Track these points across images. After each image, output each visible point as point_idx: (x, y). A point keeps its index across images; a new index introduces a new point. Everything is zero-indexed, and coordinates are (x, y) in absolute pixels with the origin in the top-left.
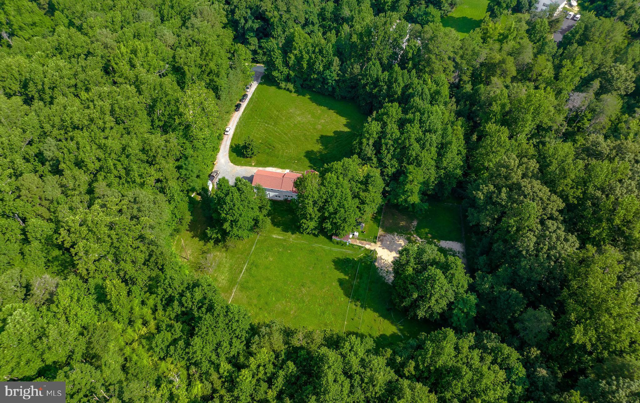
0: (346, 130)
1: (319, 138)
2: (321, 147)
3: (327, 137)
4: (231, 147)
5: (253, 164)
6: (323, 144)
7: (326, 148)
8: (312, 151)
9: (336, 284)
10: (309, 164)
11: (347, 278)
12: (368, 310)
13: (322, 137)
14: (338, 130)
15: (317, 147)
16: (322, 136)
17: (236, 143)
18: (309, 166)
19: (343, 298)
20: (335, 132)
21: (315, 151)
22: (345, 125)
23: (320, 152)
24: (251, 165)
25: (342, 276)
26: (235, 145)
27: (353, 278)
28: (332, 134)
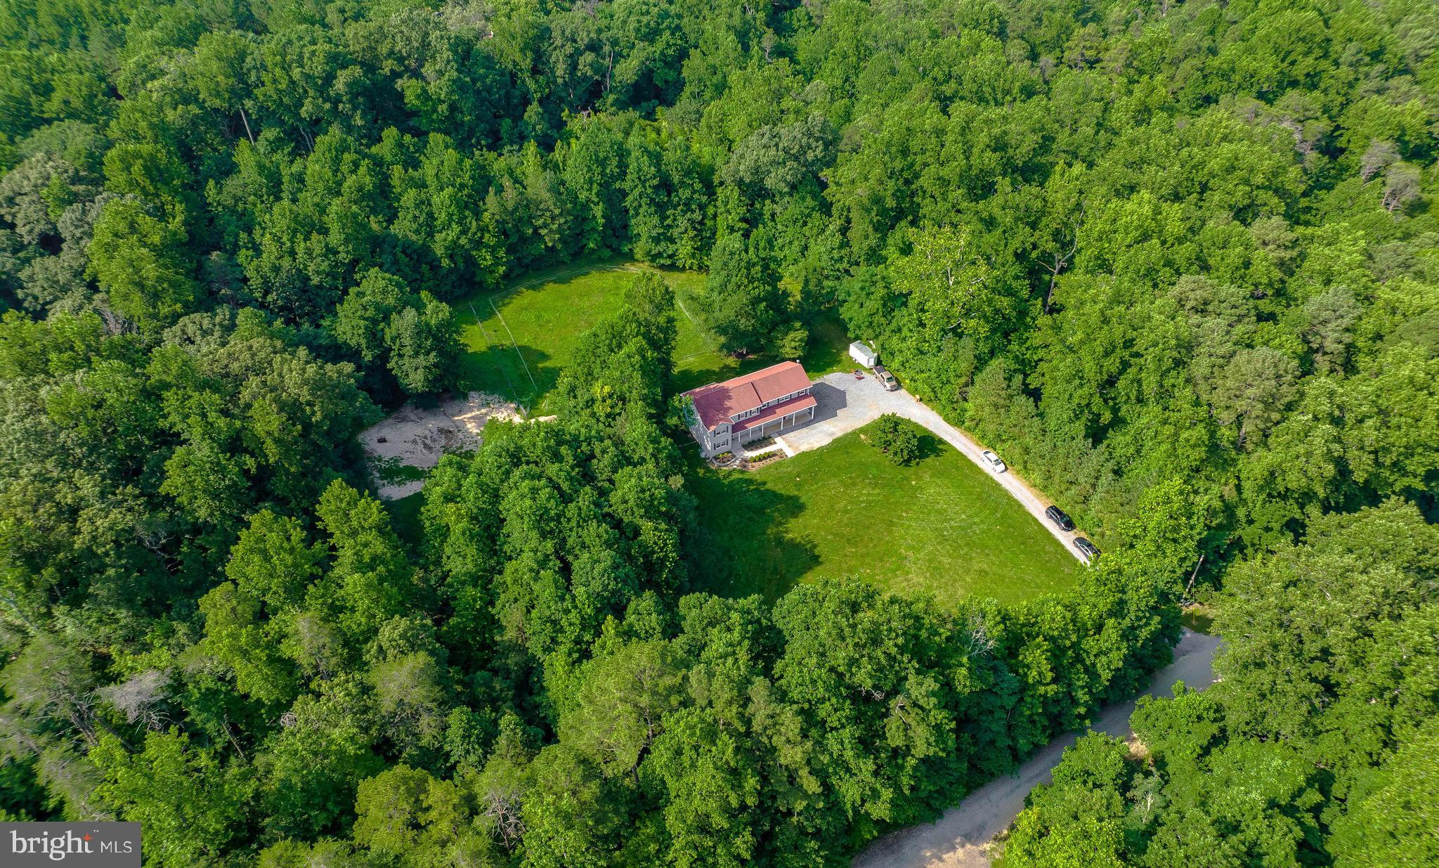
1: (816, 552)
2: (790, 535)
4: (941, 441)
5: (862, 436)
6: (794, 547)
7: (779, 541)
8: (795, 515)
9: (550, 351)
10: (769, 486)
11: (540, 365)
12: (483, 349)
15: (796, 530)
16: (820, 563)
17: (947, 455)
18: (765, 483)
19: (526, 340)
21: (792, 521)
23: (780, 524)
24: (863, 430)
25: (548, 364)
26: (942, 450)
27: (534, 369)
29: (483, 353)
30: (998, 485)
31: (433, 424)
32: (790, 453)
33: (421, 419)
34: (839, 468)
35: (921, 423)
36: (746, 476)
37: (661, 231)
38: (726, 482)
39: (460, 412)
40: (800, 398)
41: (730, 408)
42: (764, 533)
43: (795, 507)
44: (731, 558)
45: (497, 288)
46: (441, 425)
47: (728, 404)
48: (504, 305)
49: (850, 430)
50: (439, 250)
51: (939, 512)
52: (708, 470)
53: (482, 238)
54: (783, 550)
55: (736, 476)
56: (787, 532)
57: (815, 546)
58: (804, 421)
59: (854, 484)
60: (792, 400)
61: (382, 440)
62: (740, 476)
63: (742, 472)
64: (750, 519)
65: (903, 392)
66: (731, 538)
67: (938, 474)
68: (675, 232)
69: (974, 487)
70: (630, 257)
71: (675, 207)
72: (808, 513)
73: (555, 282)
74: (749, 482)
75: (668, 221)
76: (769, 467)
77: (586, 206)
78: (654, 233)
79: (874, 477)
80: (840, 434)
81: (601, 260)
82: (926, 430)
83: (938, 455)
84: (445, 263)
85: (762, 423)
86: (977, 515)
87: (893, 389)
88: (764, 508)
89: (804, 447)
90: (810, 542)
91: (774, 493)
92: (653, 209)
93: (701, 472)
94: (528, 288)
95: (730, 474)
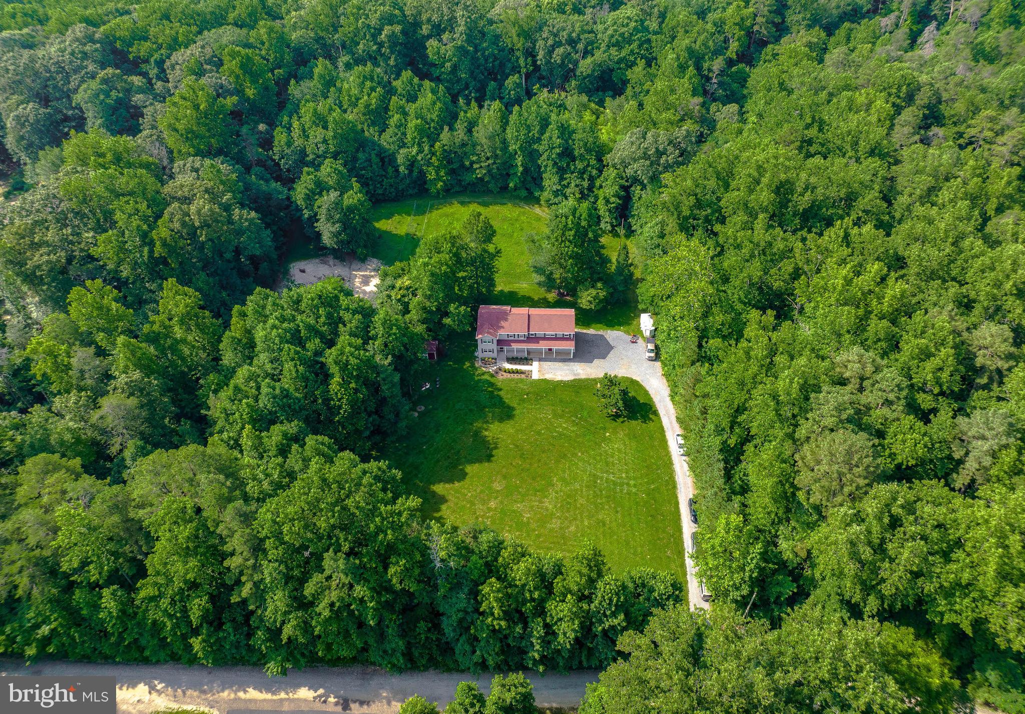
0: (439, 488)
1: (494, 452)
2: (487, 433)
3: (479, 461)
4: (656, 413)
6: (484, 442)
7: (477, 434)
8: (501, 420)
10: (501, 393)
12: (403, 233)
13: (489, 457)
14: (457, 484)
15: (494, 431)
17: (651, 424)
18: (501, 390)
20: (463, 476)
21: (496, 423)
22: (443, 500)
23: (487, 422)
26: (650, 419)
28: (469, 469)
29: (401, 237)
30: (671, 463)
31: (340, 270)
32: (535, 376)
33: (335, 265)
34: (561, 401)
35: (652, 393)
36: (492, 380)
37: (559, 188)
38: (476, 378)
39: (359, 270)
40: (563, 338)
41: (503, 327)
42: (472, 424)
43: (506, 413)
44: (437, 431)
45: (437, 196)
46: (342, 274)
47: (503, 323)
48: (437, 209)
49: (593, 376)
50: (400, 159)
51: (607, 464)
52: (473, 366)
53: (431, 159)
54: (474, 440)
55: (486, 377)
56: (486, 430)
57: (496, 448)
58: (562, 357)
59: (562, 417)
60: (556, 338)
61: (303, 271)
62: (489, 378)
63: (492, 376)
64: (471, 410)
65: (658, 364)
66: (448, 418)
67: (633, 436)
68: (568, 191)
69: (652, 457)
70: (537, 201)
71: (572, 173)
72: (512, 422)
73: (479, 203)
74: (492, 385)
75: (565, 182)
76: (512, 380)
77: (513, 156)
78: (554, 188)
79: (581, 419)
80: (583, 377)
81: (519, 198)
82: (651, 399)
83: (645, 422)
84: (402, 169)
85: (525, 346)
86: (635, 479)
87: (650, 359)
88: (485, 407)
89: (549, 376)
90: (496, 443)
91: (501, 398)
92: (555, 170)
93: (467, 364)
94: (459, 202)
95: (483, 374)
